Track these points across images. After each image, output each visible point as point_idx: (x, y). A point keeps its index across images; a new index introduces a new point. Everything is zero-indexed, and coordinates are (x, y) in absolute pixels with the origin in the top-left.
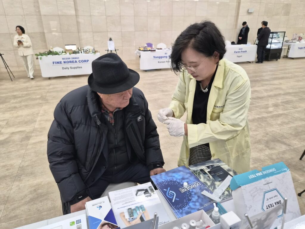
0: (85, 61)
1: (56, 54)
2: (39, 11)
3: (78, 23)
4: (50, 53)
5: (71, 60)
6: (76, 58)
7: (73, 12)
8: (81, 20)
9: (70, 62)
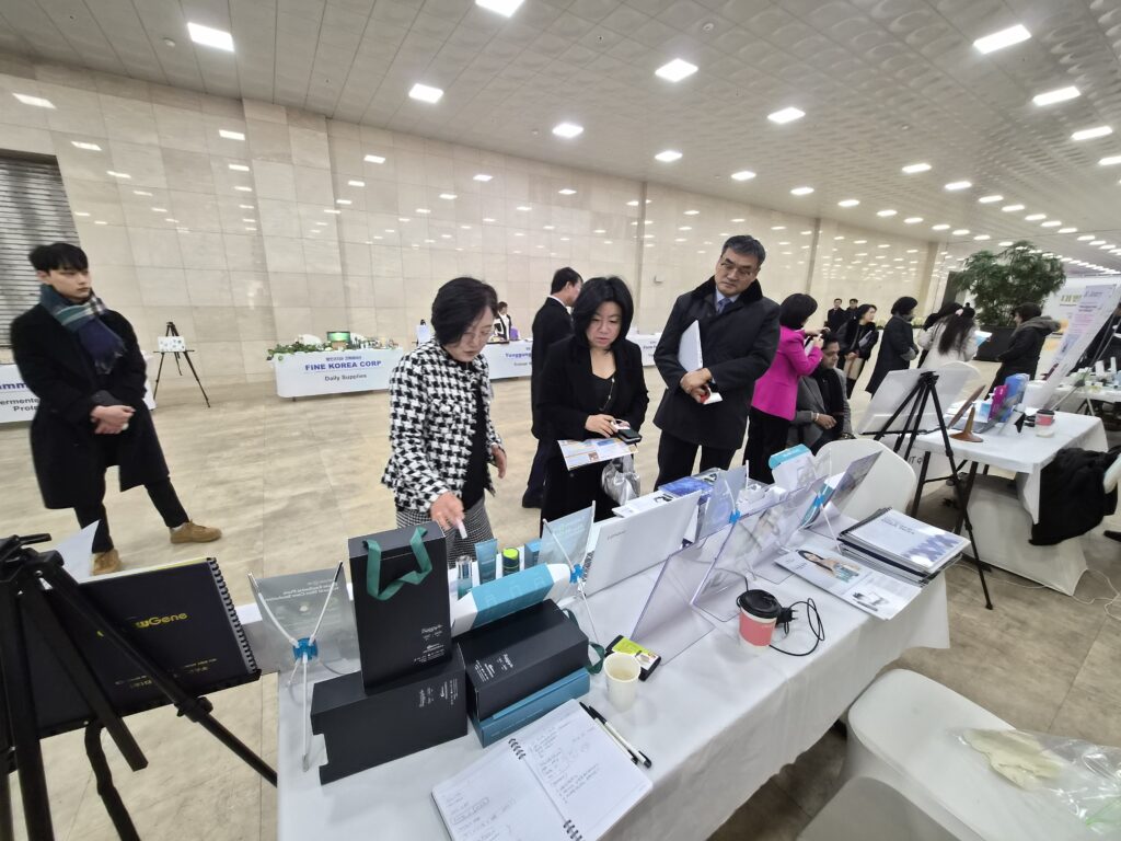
0: (374, 363)
1: (312, 349)
2: (264, 264)
3: (346, 289)
4: (298, 347)
5: (345, 361)
6: (354, 358)
7: (338, 269)
8: (352, 284)
9: (343, 365)
